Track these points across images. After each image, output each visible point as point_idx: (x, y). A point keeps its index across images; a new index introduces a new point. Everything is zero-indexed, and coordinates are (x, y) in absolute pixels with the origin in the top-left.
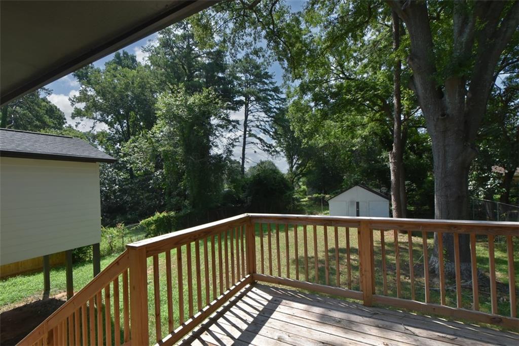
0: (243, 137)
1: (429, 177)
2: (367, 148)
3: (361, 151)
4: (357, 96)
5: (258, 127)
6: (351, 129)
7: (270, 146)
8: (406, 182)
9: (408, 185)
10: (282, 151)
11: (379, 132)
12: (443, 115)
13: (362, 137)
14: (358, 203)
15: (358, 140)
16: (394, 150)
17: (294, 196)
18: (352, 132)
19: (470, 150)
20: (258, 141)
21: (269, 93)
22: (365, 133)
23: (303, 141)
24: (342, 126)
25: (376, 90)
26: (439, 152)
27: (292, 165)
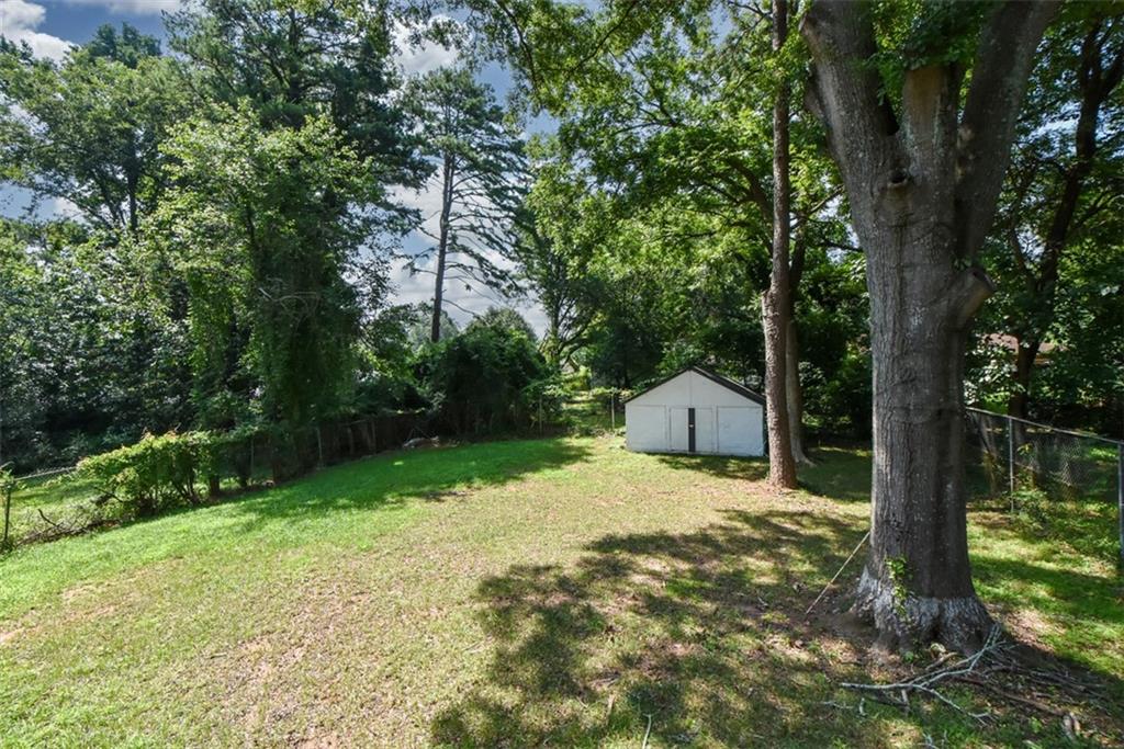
0: (438, 252)
1: (851, 353)
2: (722, 287)
3: (709, 293)
4: (691, 161)
5: (473, 229)
6: (684, 241)
7: (504, 275)
8: (802, 365)
9: (805, 370)
10: (532, 287)
11: (747, 253)
12: (898, 178)
13: (709, 262)
14: (692, 412)
15: (701, 268)
16: (773, 288)
17: (549, 392)
18: (687, 250)
19: (970, 279)
20: (474, 263)
21: (503, 155)
22: (716, 255)
23: (571, 263)
24: (664, 235)
25: (734, 148)
26: (885, 285)
27: (557, 320)
